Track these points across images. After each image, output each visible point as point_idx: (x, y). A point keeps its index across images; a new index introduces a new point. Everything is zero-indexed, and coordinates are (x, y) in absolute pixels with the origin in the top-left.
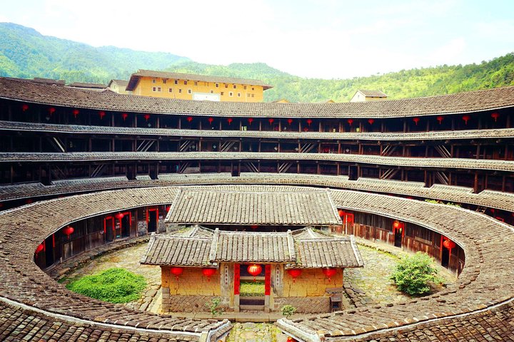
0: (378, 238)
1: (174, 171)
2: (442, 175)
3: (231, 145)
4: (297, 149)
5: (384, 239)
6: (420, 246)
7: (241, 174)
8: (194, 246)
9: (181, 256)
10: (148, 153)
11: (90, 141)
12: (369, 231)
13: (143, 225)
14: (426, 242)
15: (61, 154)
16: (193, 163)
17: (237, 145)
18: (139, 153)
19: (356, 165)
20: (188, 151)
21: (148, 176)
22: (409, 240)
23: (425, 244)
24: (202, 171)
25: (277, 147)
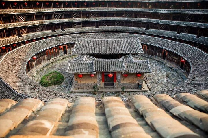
0: (156, 55)
1: (71, 27)
2: (185, 29)
3: (95, 14)
4: (123, 15)
5: (159, 56)
6: (173, 60)
7: (100, 27)
8: (86, 65)
9: (82, 70)
10: (59, 20)
11: (34, 16)
12: (153, 52)
13: (61, 52)
14: (176, 58)
15: (23, 23)
16: (79, 23)
17: (97, 14)
18: (56, 20)
19: (149, 23)
20: (76, 18)
21: (60, 30)
22: (168, 57)
23: (175, 59)
24: (83, 26)
25: (115, 14)
